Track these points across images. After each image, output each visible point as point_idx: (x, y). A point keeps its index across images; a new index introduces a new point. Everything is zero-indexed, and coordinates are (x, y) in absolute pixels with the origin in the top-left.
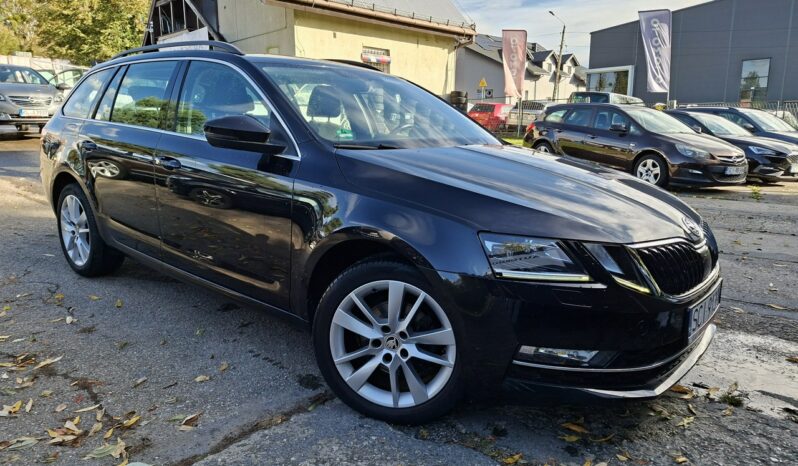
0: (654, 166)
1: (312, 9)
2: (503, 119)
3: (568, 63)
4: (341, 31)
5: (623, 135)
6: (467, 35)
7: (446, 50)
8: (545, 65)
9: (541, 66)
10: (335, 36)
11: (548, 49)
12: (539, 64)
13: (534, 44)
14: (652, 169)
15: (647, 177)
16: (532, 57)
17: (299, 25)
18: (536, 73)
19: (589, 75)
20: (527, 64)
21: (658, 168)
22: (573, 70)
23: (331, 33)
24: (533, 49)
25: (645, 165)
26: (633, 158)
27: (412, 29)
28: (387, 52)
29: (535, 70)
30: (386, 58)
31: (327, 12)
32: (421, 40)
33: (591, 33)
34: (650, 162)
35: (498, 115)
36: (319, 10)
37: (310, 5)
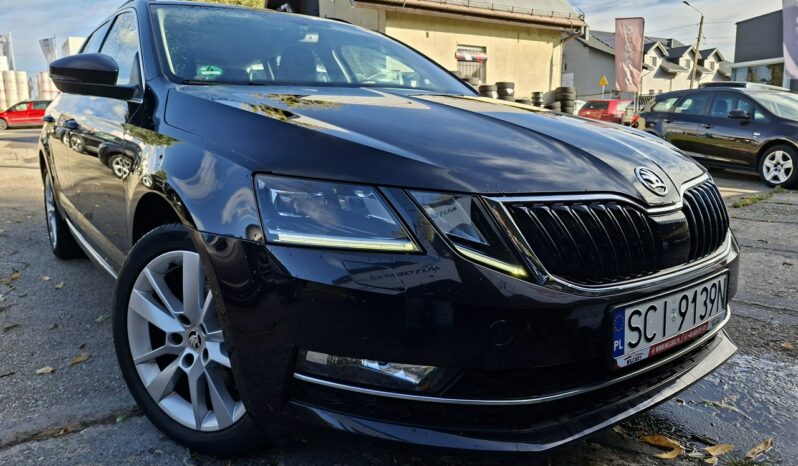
0: (785, 158)
1: (403, 9)
2: (619, 116)
3: (711, 59)
4: (435, 30)
5: (746, 122)
6: (574, 27)
7: (551, 44)
8: (682, 62)
9: (677, 63)
10: (427, 35)
11: (687, 45)
12: (674, 60)
13: (670, 40)
14: (782, 162)
15: (776, 173)
16: (666, 54)
17: (390, 26)
18: (671, 70)
19: (734, 70)
20: (660, 61)
21: (791, 161)
22: (717, 66)
23: (423, 33)
24: (669, 45)
25: (773, 158)
26: (757, 151)
27: (511, 23)
28: (484, 49)
29: (671, 68)
30: (483, 56)
31: (419, 11)
32: (521, 35)
33: (737, 24)
34: (779, 154)
35: (614, 113)
36: (410, 10)
37: (401, 5)
